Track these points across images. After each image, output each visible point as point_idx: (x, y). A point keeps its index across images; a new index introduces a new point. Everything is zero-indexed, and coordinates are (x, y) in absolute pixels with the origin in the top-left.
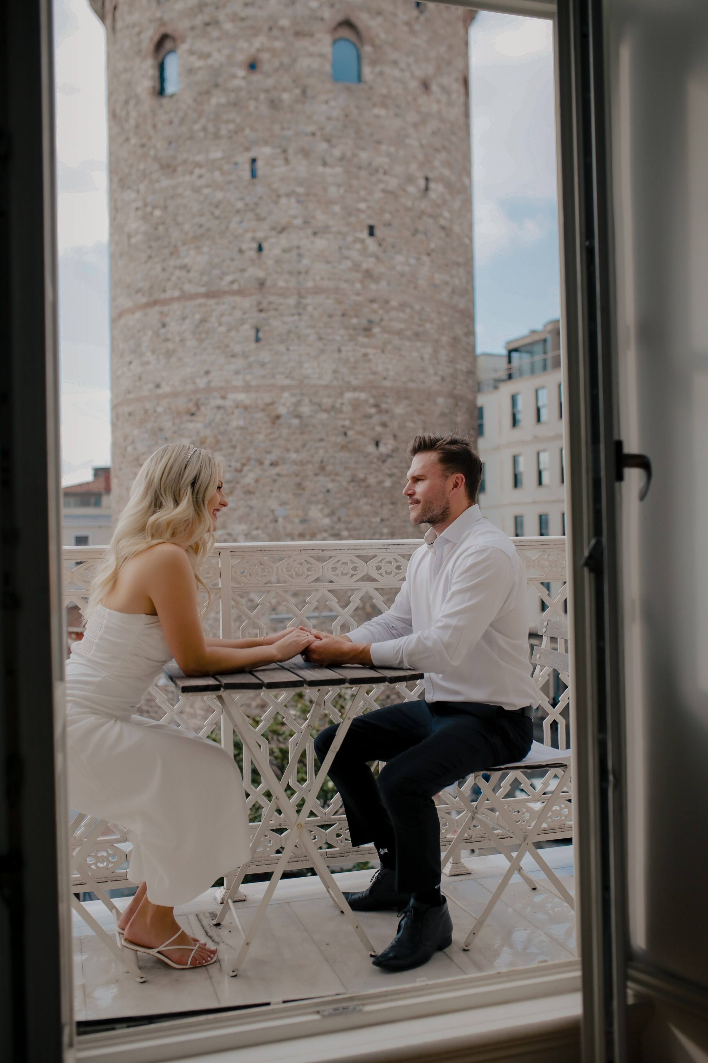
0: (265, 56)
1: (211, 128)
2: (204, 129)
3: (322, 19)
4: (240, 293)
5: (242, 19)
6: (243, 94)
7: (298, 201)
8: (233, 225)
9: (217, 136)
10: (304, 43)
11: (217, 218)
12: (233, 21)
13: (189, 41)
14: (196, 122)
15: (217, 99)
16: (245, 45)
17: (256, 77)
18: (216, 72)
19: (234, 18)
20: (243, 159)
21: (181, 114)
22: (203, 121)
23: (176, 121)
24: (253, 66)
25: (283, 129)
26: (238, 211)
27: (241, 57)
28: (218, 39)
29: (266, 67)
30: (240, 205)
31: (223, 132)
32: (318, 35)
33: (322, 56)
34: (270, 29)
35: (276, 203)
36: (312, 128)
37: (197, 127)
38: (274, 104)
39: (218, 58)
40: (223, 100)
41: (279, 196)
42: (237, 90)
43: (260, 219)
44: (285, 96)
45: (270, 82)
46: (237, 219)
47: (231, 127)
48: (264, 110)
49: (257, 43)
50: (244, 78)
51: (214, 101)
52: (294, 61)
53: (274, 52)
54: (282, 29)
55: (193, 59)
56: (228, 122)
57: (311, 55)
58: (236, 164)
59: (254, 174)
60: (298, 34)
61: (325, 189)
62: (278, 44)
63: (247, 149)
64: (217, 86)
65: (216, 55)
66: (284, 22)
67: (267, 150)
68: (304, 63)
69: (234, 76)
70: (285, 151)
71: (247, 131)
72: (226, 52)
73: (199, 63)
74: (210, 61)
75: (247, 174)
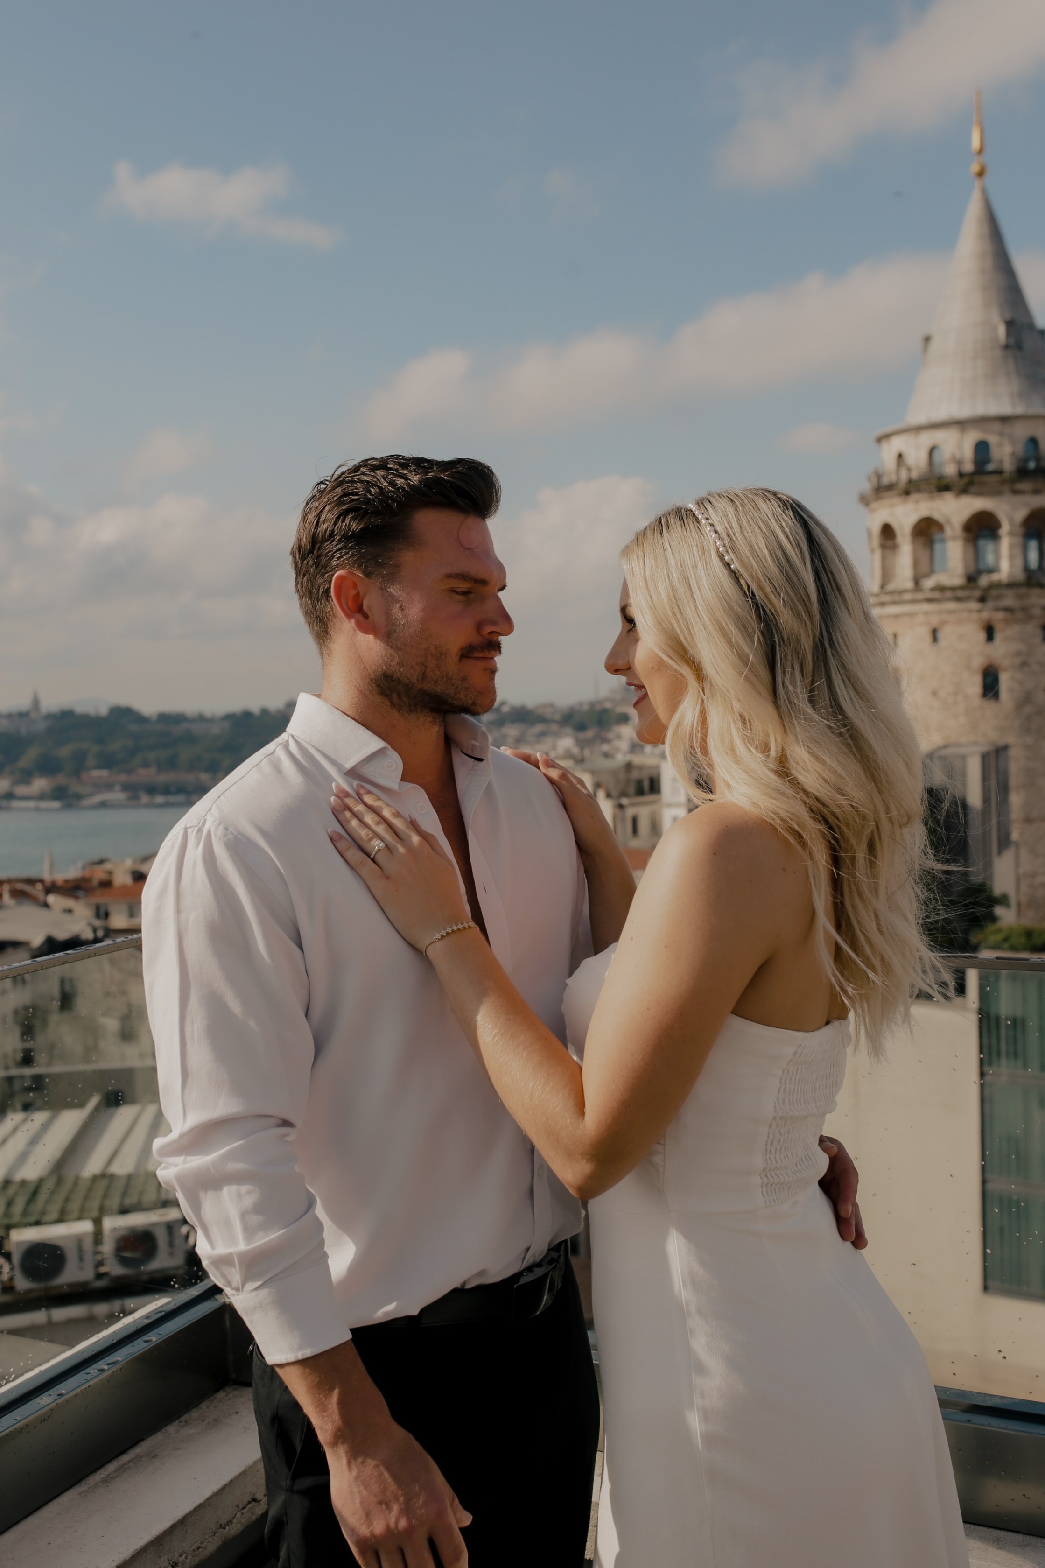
1: (1025, 727)
2: (1021, 726)
13: (1009, 673)
15: (1029, 709)
18: (1029, 694)
21: (1004, 713)
23: (1001, 717)
31: (1032, 729)
37: (1015, 724)
51: (1027, 709)
55: (1012, 683)
56: (1036, 723)
64: (1029, 701)
72: (1033, 682)
73: (1017, 686)
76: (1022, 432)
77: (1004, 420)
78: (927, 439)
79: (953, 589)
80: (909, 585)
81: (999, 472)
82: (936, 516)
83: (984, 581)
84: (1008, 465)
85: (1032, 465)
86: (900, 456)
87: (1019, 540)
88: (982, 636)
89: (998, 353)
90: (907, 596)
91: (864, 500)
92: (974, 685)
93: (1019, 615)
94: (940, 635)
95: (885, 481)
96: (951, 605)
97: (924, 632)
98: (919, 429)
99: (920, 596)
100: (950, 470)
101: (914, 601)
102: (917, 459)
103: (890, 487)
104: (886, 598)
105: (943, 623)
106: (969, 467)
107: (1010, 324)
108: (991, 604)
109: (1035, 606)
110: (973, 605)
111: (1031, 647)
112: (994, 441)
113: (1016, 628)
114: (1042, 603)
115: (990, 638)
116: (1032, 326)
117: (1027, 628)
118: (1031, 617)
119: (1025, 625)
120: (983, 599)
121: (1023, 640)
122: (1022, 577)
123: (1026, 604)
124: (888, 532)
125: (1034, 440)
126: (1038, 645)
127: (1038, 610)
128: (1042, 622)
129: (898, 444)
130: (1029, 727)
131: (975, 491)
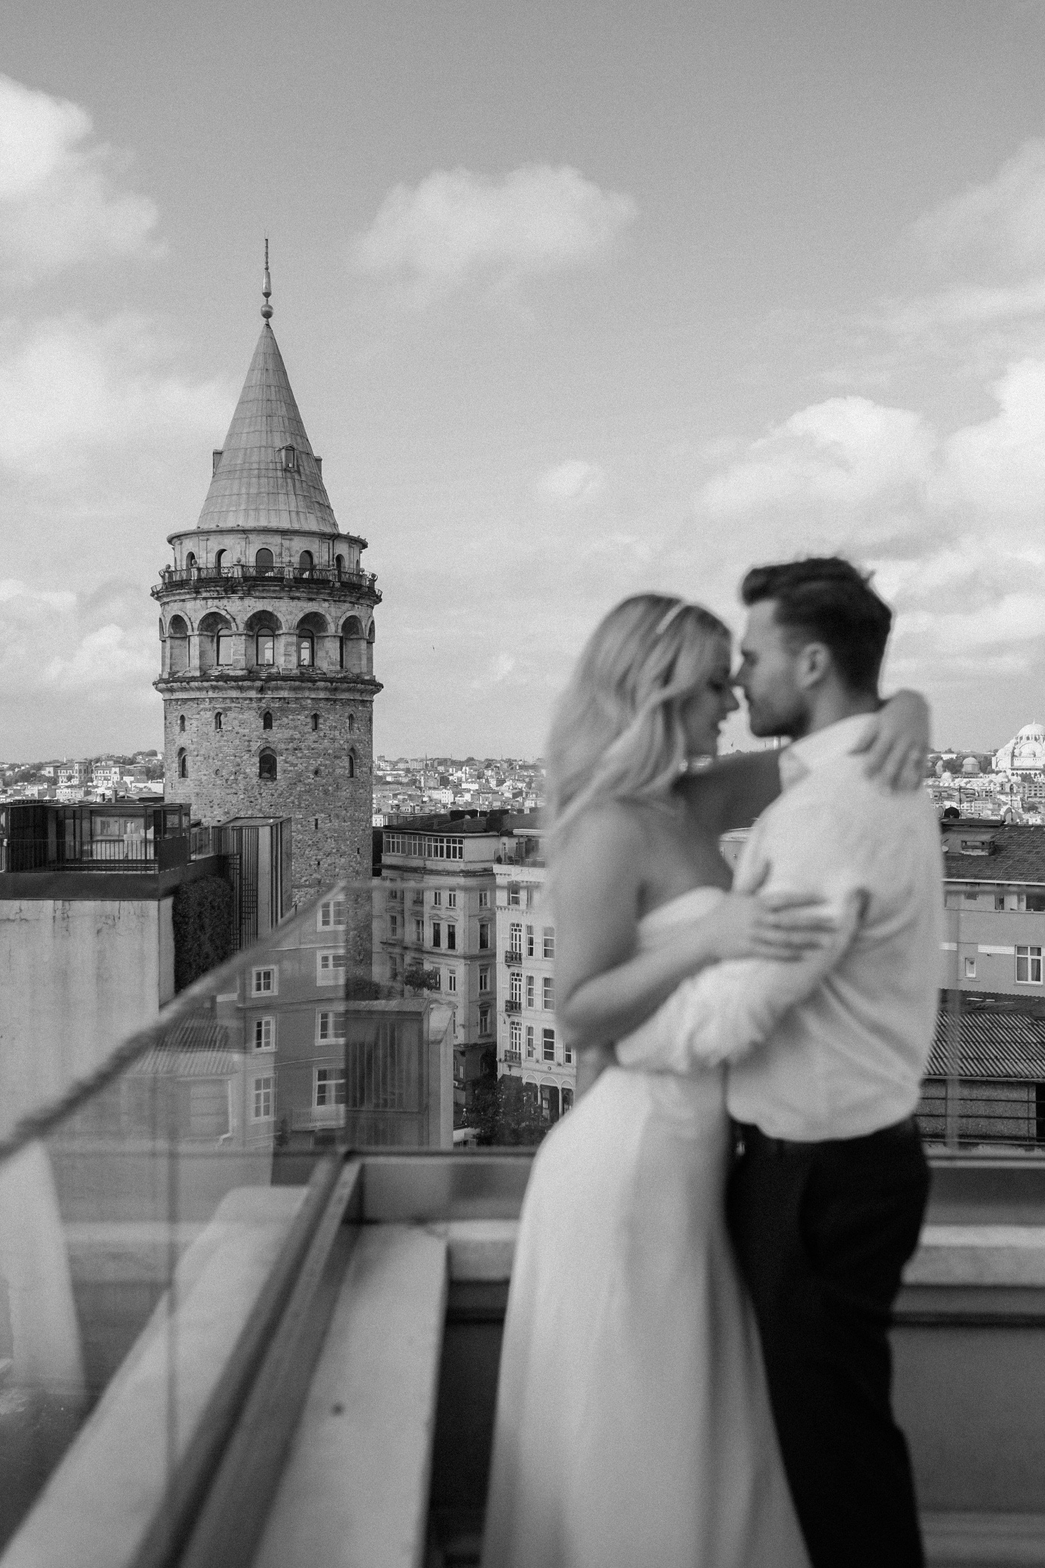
0: (322, 768)
2: (293, 802)
3: (344, 749)
4: (309, 886)
5: (313, 749)
6: (312, 787)
7: (335, 841)
8: (307, 852)
9: (299, 806)
10: (337, 761)
11: (300, 848)
12: (308, 750)
13: (285, 755)
14: (288, 798)
15: (300, 788)
16: (314, 762)
17: (318, 779)
18: (300, 774)
19: (309, 748)
20: (312, 819)
21: (279, 792)
22: (292, 798)
23: (276, 795)
24: (316, 773)
25: (329, 805)
26: (309, 846)
27: (311, 768)
28: (301, 758)
29: (323, 774)
30: (310, 842)
31: (303, 805)
32: (343, 757)
33: (344, 767)
34: (325, 754)
35: (326, 841)
36: (340, 804)
37: (288, 800)
38: (326, 792)
39: (300, 767)
40: (303, 789)
41: (327, 838)
42: (309, 784)
43: (319, 850)
44: (330, 788)
45: (324, 781)
46: (309, 849)
47: (307, 803)
48: (321, 795)
49: (319, 761)
50: (313, 779)
51: (298, 789)
52: (334, 771)
53: (326, 766)
54: (329, 755)
55: (287, 765)
56: (305, 800)
57: (341, 768)
58: (309, 821)
59: (316, 827)
60: (335, 757)
61: (345, 834)
62: (327, 762)
63: (314, 815)
64: (300, 781)
65: (299, 765)
66: (330, 751)
67: (323, 815)
68: (339, 771)
69: (309, 777)
70: (330, 816)
71: (314, 805)
72: (304, 765)
73: (291, 768)
74: (296, 768)
75: (313, 827)
76: (299, 545)
77: (284, 533)
78: (215, 544)
79: (236, 679)
80: (197, 674)
81: (279, 579)
82: (223, 613)
83: (263, 674)
84: (289, 574)
85: (306, 575)
86: (191, 556)
87: (294, 639)
88: (261, 723)
89: (279, 473)
90: (194, 684)
91: (156, 595)
92: (252, 768)
93: (293, 705)
94: (223, 720)
95: (176, 578)
96: (234, 694)
97: (209, 716)
98: (208, 533)
99: (206, 684)
100: (235, 573)
101: (199, 689)
102: (206, 560)
103: (182, 584)
104: (175, 685)
105: (226, 709)
106: (252, 572)
107: (290, 449)
108: (269, 695)
109: (308, 698)
110: (253, 694)
111: (303, 734)
112: (275, 550)
113: (291, 717)
114: (313, 696)
115: (268, 724)
116: (309, 454)
117: (299, 717)
118: (304, 708)
119: (298, 714)
120: (261, 690)
121: (295, 727)
122: (296, 672)
123: (300, 696)
124: (177, 622)
125: (308, 553)
126: (309, 733)
127: (309, 701)
128: (314, 712)
129: (189, 545)
130: (300, 803)
131: (257, 594)
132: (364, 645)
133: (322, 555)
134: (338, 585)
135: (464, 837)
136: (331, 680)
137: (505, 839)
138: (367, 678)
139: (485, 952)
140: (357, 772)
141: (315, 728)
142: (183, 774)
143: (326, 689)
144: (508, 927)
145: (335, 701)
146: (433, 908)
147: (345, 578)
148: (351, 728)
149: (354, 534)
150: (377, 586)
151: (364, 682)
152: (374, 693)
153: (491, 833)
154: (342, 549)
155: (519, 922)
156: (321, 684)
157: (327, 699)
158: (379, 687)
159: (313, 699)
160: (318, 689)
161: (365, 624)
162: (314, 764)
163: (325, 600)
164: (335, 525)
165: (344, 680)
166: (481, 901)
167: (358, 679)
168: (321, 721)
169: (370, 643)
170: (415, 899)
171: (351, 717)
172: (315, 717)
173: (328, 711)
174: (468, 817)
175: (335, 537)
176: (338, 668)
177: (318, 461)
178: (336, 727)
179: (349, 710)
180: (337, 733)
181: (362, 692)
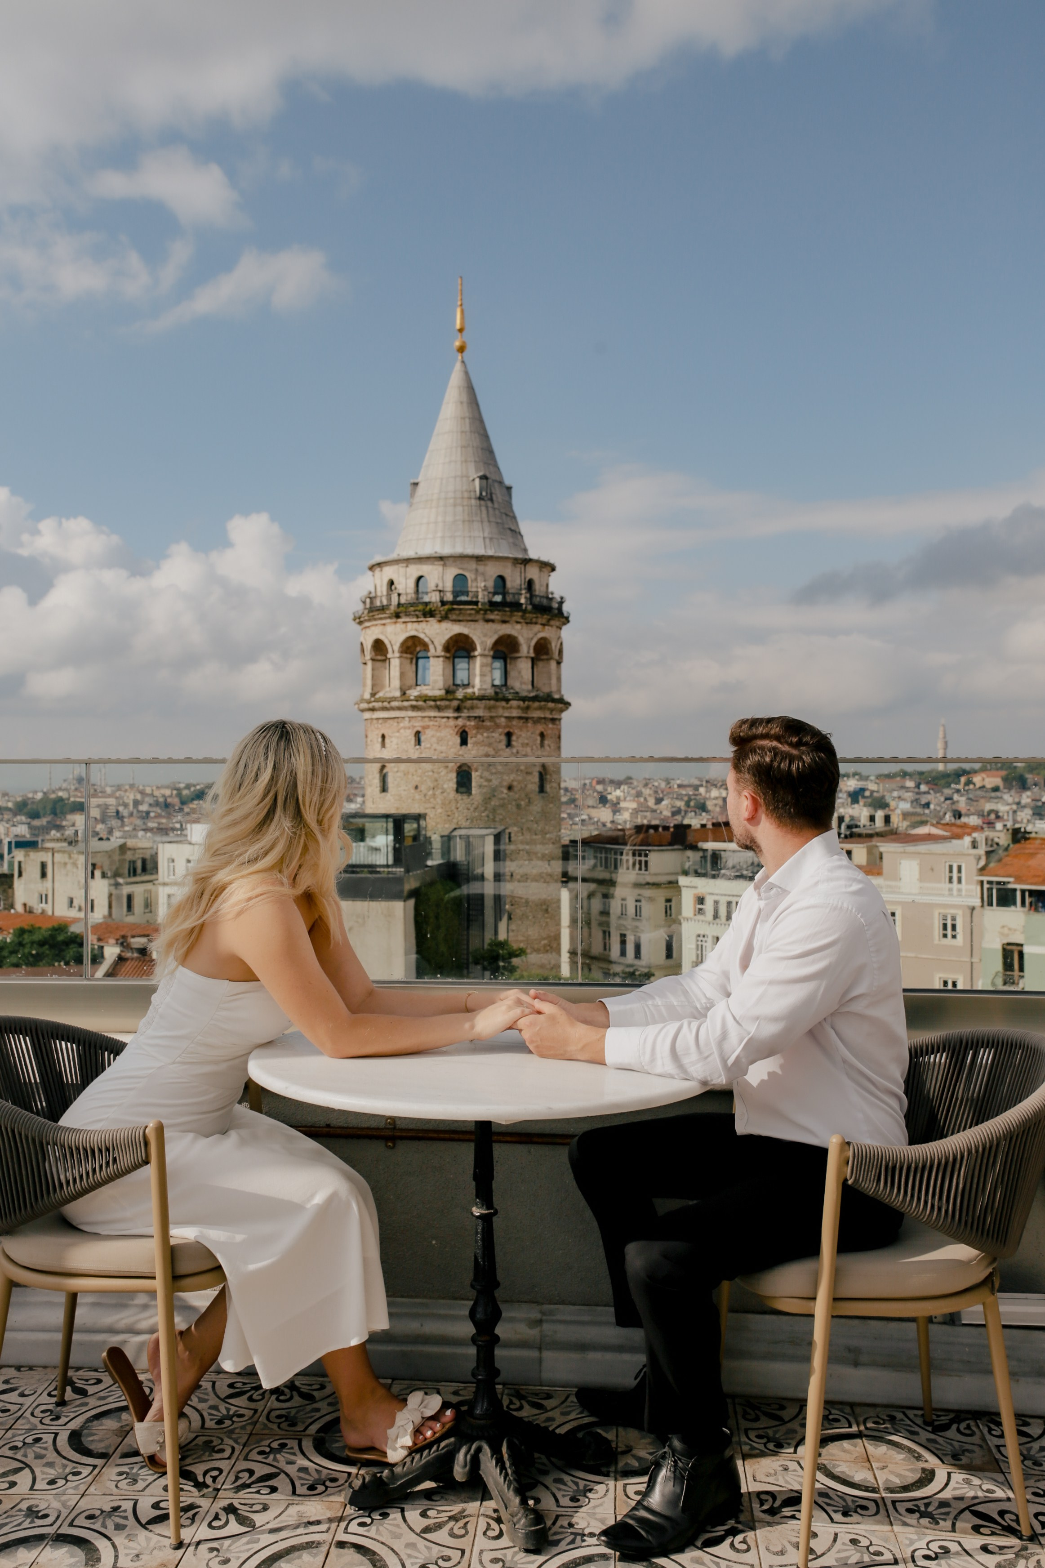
0: (515, 784)
1: (491, 817)
2: (488, 816)
3: (536, 765)
5: (506, 765)
6: (506, 801)
7: (527, 853)
9: (494, 820)
10: (529, 778)
13: (480, 771)
14: (483, 812)
15: (494, 802)
17: (511, 794)
18: (494, 790)
19: (503, 764)
21: (474, 806)
22: (487, 812)
23: (472, 809)
24: (510, 788)
25: (522, 818)
27: (505, 784)
28: (495, 773)
29: (516, 789)
31: (497, 819)
32: (534, 773)
33: (535, 783)
34: (517, 770)
35: (519, 854)
36: (532, 818)
37: (483, 814)
38: (518, 806)
39: (495, 782)
40: (497, 804)
41: (520, 851)
42: (503, 799)
43: (512, 862)
44: (523, 803)
45: (517, 796)
47: (501, 817)
48: (514, 809)
49: (512, 777)
50: (507, 794)
51: (493, 803)
52: (526, 786)
53: (518, 781)
54: (521, 771)
55: (482, 780)
56: (499, 814)
57: (532, 783)
59: (510, 840)
60: (527, 773)
61: (536, 846)
62: (520, 778)
63: (508, 828)
64: (494, 796)
66: (522, 768)
67: (515, 829)
68: (530, 787)
69: (502, 792)
70: (522, 829)
71: (508, 819)
72: (499, 780)
73: (486, 784)
74: (491, 783)
75: (507, 839)
76: (492, 571)
77: (479, 559)
78: (414, 571)
79: (435, 699)
80: (398, 694)
81: (474, 603)
82: (422, 636)
83: (460, 694)
84: (482, 597)
85: (498, 598)
86: (391, 583)
87: (489, 660)
88: (458, 740)
89: (473, 502)
90: (394, 704)
91: (359, 620)
92: (450, 781)
93: (488, 723)
94: (423, 738)
95: (378, 603)
96: (433, 714)
97: (410, 735)
98: (408, 561)
99: (406, 704)
100: (433, 598)
101: (399, 709)
102: (405, 585)
103: (383, 609)
104: (377, 705)
105: (426, 727)
106: (449, 597)
107: (484, 478)
108: (465, 714)
109: (501, 716)
110: (450, 713)
111: (497, 751)
112: (470, 576)
113: (485, 734)
114: (507, 714)
115: (464, 742)
116: (501, 483)
117: (493, 734)
118: (498, 726)
119: (492, 732)
120: (458, 709)
121: (490, 745)
122: (490, 692)
123: (493, 714)
124: (379, 646)
125: (502, 578)
126: (502, 749)
127: (503, 720)
128: (506, 730)
129: (389, 572)
130: (495, 817)
131: (454, 617)
132: (553, 664)
133: (515, 580)
134: (530, 607)
135: (649, 851)
136: (524, 699)
137: (689, 853)
138: (557, 696)
139: (670, 962)
140: (548, 788)
141: (509, 744)
142: (384, 789)
143: (519, 707)
144: (694, 938)
145: (527, 719)
146: (619, 918)
147: (537, 600)
148: (542, 745)
149: (544, 558)
150: (566, 608)
151: (554, 701)
152: (562, 711)
153: (676, 847)
154: (533, 572)
155: (706, 933)
156: (514, 703)
157: (520, 718)
158: (568, 704)
159: (506, 717)
160: (511, 708)
161: (554, 646)
162: (508, 779)
163: (518, 622)
164: (525, 550)
165: (535, 699)
166: (666, 912)
167: (549, 698)
168: (514, 738)
169: (559, 663)
170: (602, 909)
171: (542, 735)
172: (509, 735)
173: (521, 729)
174: (652, 831)
175: (526, 562)
176: (530, 687)
177: (509, 489)
178: (527, 744)
179: (540, 728)
180: (529, 749)
181: (552, 710)
